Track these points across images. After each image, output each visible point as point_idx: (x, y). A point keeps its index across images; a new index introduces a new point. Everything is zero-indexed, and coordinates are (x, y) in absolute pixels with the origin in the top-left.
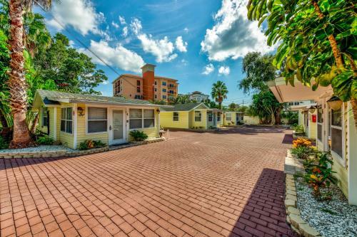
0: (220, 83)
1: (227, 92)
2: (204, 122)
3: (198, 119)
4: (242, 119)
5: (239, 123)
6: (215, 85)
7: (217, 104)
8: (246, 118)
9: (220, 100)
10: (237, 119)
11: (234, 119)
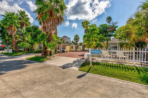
0: (77, 35)
1: (79, 39)
2: (74, 49)
3: (72, 48)
4: (84, 48)
5: (83, 50)
6: (75, 36)
7: (76, 43)
8: (85, 48)
9: (77, 42)
10: (83, 48)
11: (82, 49)
